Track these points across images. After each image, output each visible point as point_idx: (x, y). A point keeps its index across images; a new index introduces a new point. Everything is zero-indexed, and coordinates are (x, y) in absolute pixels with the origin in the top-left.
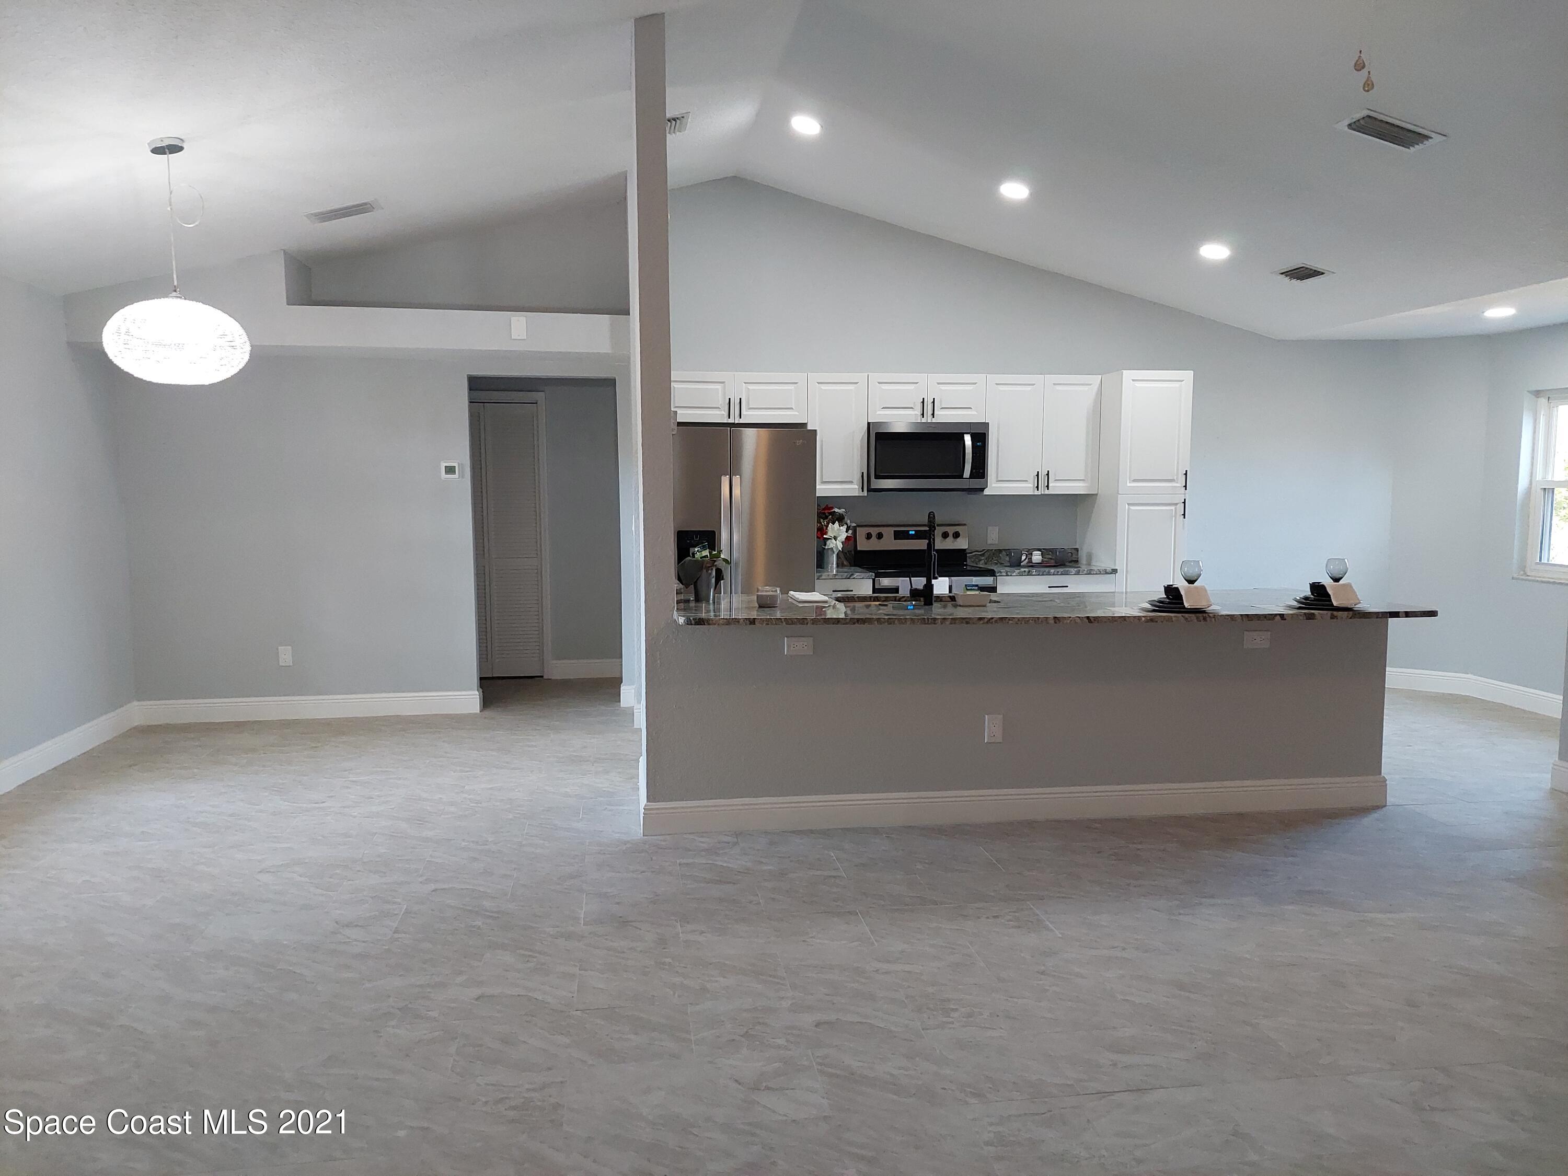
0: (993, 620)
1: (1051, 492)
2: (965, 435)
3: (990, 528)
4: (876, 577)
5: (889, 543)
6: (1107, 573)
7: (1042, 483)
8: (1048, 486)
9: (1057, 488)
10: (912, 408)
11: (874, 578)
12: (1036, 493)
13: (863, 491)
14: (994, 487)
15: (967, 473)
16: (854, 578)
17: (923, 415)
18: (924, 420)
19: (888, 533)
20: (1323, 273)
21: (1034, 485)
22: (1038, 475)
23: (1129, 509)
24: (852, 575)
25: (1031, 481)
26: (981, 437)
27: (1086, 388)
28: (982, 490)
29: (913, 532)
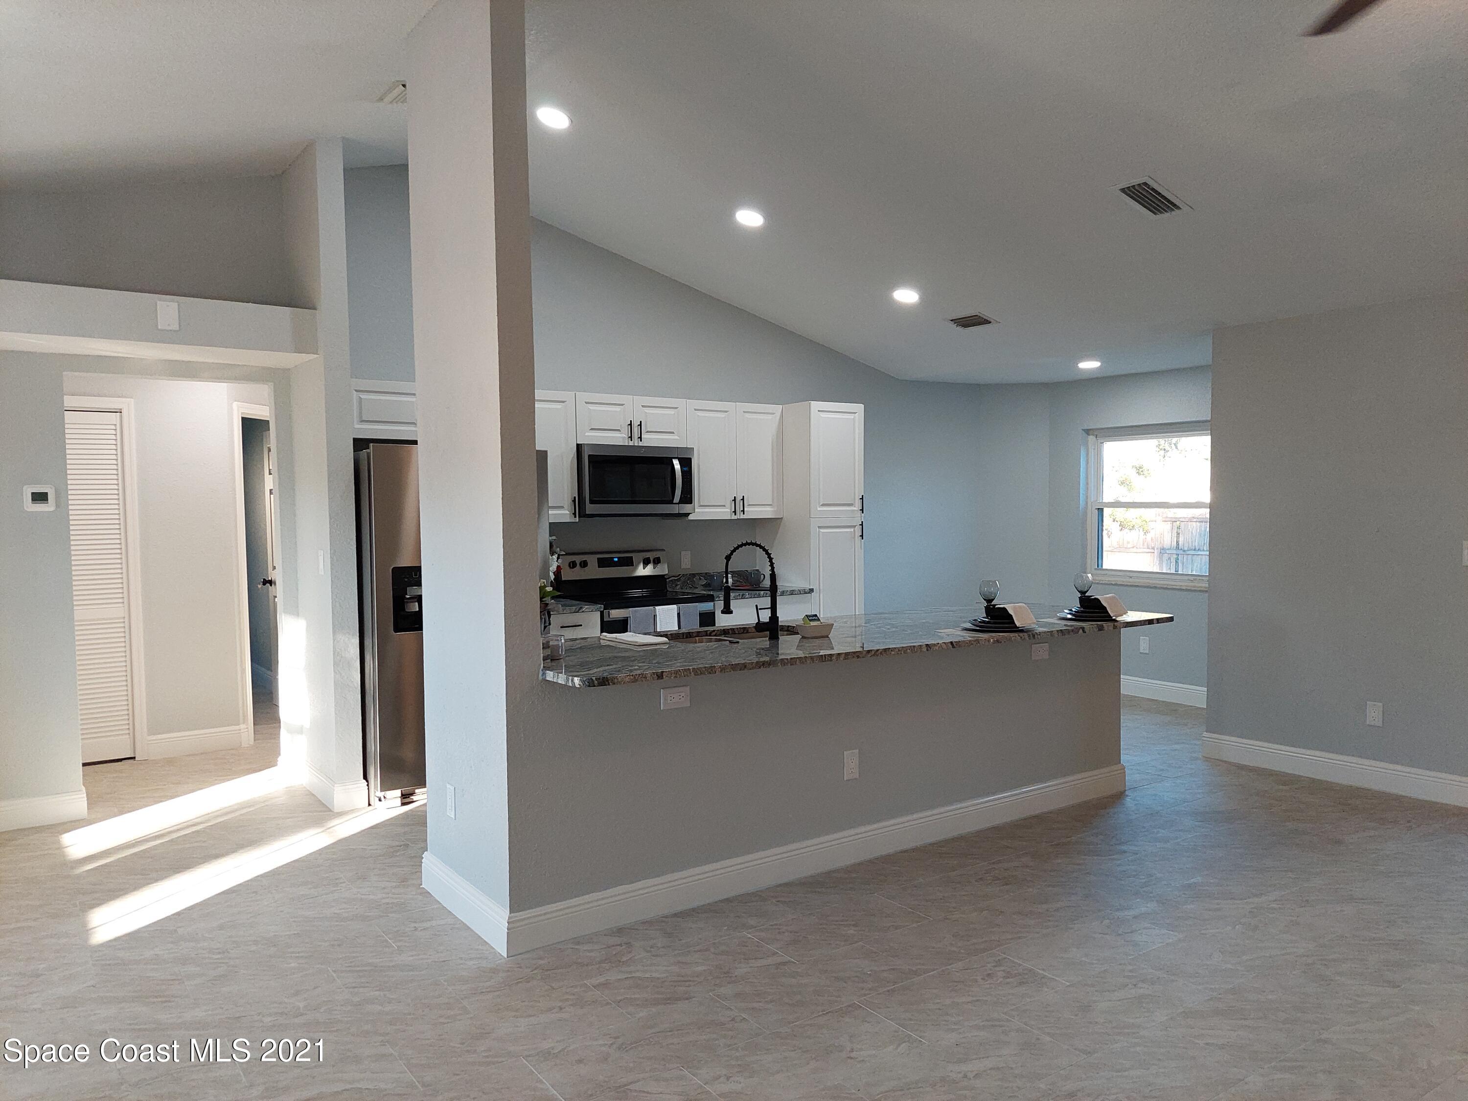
0: (879, 652)
1: (745, 517)
2: (673, 460)
3: (683, 553)
4: (605, 609)
5: (594, 572)
6: (806, 593)
7: (739, 507)
8: (743, 511)
9: (752, 512)
10: (619, 430)
11: (602, 610)
12: (734, 517)
13: (575, 517)
14: (699, 512)
15: (677, 499)
16: (583, 612)
17: (631, 437)
18: (631, 443)
19: (592, 560)
20: (990, 322)
21: (731, 510)
22: (735, 500)
23: (819, 531)
24: (581, 608)
25: (728, 505)
26: (686, 463)
27: (770, 417)
28: (689, 514)
29: (616, 560)
